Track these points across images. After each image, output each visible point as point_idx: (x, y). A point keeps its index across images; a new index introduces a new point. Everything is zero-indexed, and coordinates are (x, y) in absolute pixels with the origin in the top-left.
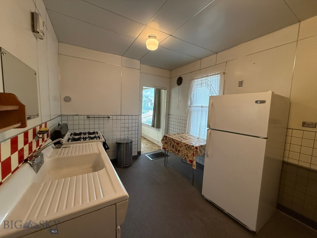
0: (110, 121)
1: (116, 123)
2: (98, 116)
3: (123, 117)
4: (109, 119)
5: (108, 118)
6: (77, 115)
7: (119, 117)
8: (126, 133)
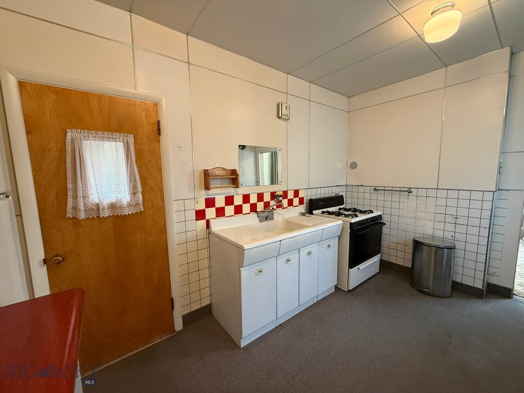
0: (412, 198)
1: (425, 203)
2: (391, 189)
3: (442, 194)
4: (410, 194)
5: (410, 192)
6: (362, 186)
7: (432, 193)
8: (450, 227)
